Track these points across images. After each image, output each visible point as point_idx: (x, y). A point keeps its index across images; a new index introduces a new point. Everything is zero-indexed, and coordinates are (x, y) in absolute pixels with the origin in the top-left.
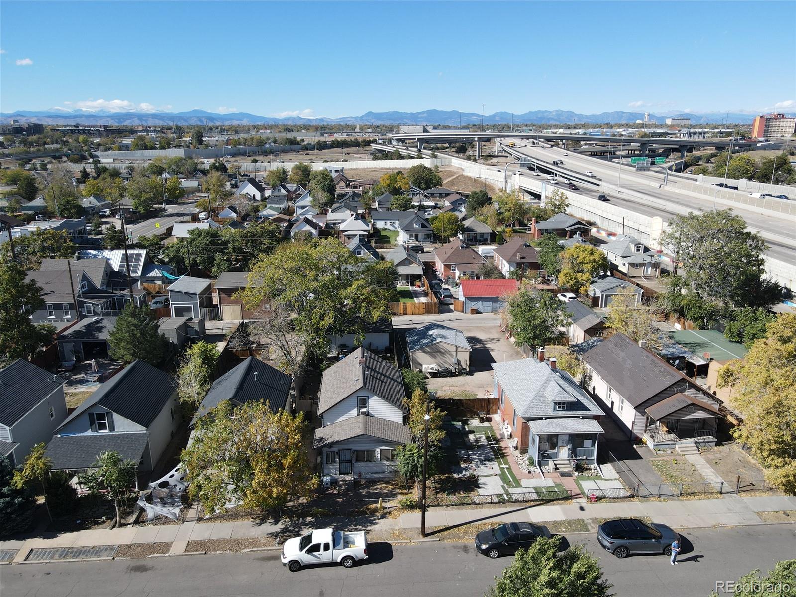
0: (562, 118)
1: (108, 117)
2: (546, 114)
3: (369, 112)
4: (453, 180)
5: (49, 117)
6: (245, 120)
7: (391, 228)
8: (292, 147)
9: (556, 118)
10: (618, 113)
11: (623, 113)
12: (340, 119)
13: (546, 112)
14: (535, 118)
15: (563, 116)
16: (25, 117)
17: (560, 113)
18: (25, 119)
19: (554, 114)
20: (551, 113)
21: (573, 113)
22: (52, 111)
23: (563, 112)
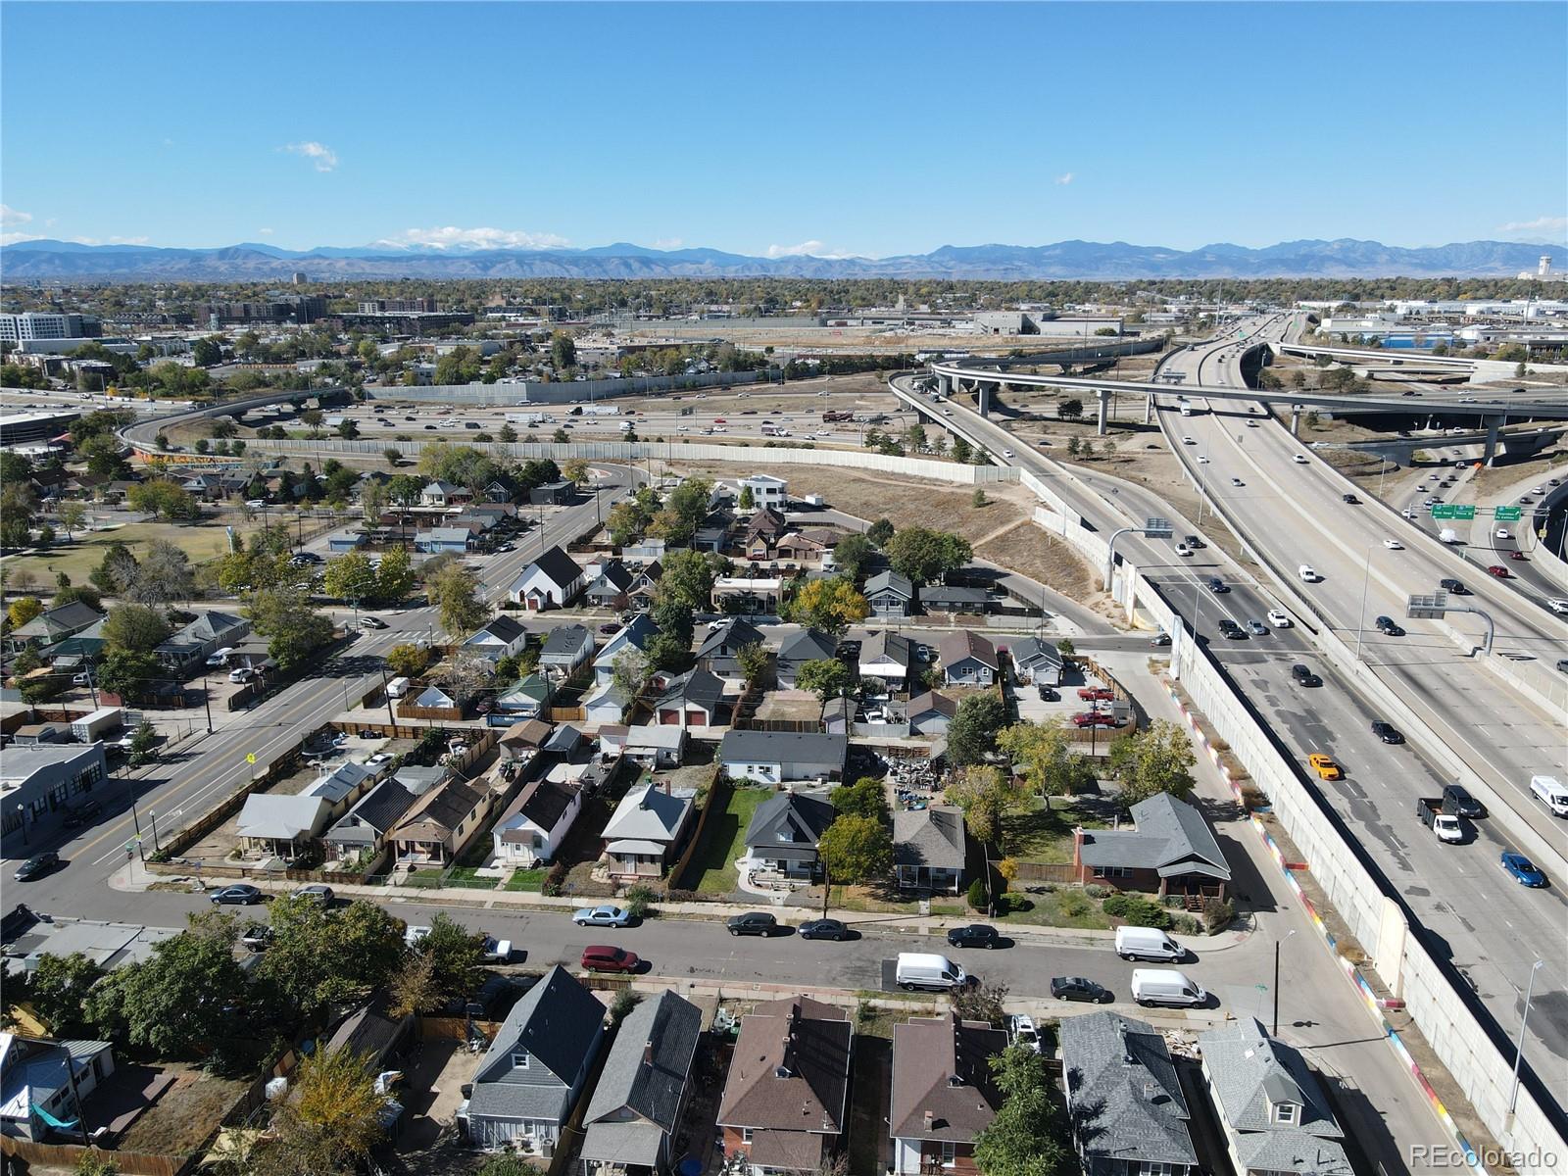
0: (1352, 255)
1: (466, 258)
2: (1316, 249)
3: (945, 247)
4: (1006, 534)
5: (367, 259)
6: (708, 261)
7: (763, 780)
8: (740, 375)
9: (1340, 256)
10: (1481, 243)
11: (1494, 244)
12: (887, 260)
13: (1318, 242)
14: (1293, 257)
15: (1354, 252)
16: (326, 258)
17: (1349, 244)
18: (327, 262)
19: (1336, 247)
20: (1327, 244)
21: (1380, 245)
22: (374, 247)
23: (1356, 242)
